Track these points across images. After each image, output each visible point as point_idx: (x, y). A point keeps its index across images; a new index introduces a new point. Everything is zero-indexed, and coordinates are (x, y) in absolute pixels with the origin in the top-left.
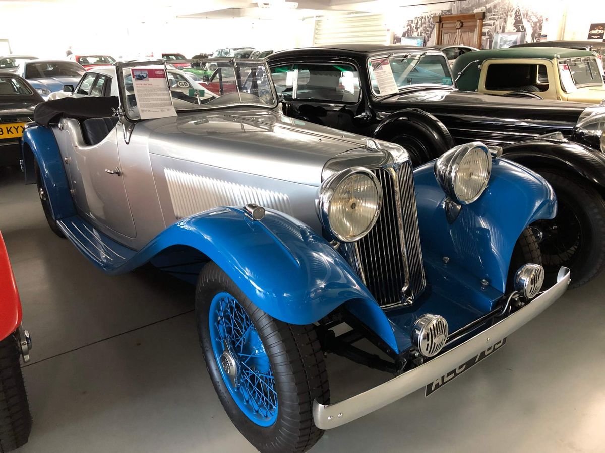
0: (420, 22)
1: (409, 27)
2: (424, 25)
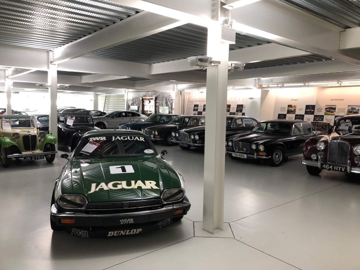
0: (136, 99)
1: (133, 101)
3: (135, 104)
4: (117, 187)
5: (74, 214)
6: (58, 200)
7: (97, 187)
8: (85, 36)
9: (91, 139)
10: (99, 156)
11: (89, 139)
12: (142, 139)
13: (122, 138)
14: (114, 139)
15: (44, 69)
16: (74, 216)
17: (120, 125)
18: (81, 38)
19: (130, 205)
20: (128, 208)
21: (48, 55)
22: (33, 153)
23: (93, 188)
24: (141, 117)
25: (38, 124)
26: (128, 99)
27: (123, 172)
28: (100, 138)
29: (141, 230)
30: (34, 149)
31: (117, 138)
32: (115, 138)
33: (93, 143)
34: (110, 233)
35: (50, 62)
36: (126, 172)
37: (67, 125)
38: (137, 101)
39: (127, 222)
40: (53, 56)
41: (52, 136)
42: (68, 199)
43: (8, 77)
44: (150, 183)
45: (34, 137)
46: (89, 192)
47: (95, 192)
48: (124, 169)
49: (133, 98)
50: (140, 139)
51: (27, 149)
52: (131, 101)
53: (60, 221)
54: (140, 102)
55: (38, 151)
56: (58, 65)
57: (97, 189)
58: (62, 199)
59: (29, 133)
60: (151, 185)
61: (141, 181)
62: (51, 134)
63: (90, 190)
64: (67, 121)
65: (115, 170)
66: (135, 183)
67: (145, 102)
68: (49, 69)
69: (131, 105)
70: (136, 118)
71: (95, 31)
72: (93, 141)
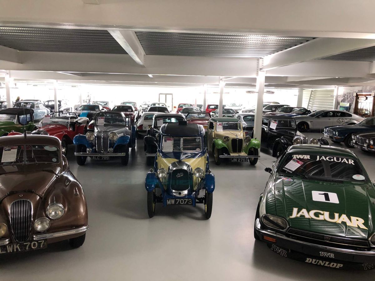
0: (349, 95)
1: (344, 97)
2: (350, 97)
3: (347, 101)
4: (318, 217)
5: (276, 234)
6: (262, 217)
7: (298, 212)
8: (296, 45)
9: (295, 157)
10: (302, 176)
11: (293, 156)
12: (351, 162)
13: (327, 158)
14: (318, 159)
15: (253, 76)
16: (275, 235)
17: (326, 128)
18: (291, 47)
19: (332, 239)
20: (330, 241)
21: (258, 63)
22: (239, 155)
23: (295, 213)
24: (352, 117)
25: (244, 124)
26: (339, 94)
27: (326, 200)
28: (303, 156)
29: (342, 265)
30: (240, 151)
31: (321, 158)
32: (320, 158)
33: (296, 161)
34: (308, 259)
35: (259, 69)
36: (329, 201)
37: (270, 128)
38: (349, 97)
39: (327, 255)
40: (263, 63)
41: (256, 141)
42: (271, 219)
43: (222, 79)
44: (357, 220)
45: (241, 140)
46: (291, 217)
47: (296, 218)
48: (327, 198)
49: (345, 93)
50: (348, 161)
51: (235, 151)
52: (341, 97)
53: (263, 237)
54: (353, 98)
55: (243, 154)
56: (266, 71)
57: (299, 215)
58: (266, 217)
59: (236, 137)
60: (357, 223)
61: (347, 216)
62: (256, 139)
63: (291, 215)
64: (271, 124)
65: (317, 196)
66: (340, 217)
67: (359, 98)
68: (258, 76)
69: (341, 102)
70: (346, 118)
71: (307, 41)
72: (297, 159)
